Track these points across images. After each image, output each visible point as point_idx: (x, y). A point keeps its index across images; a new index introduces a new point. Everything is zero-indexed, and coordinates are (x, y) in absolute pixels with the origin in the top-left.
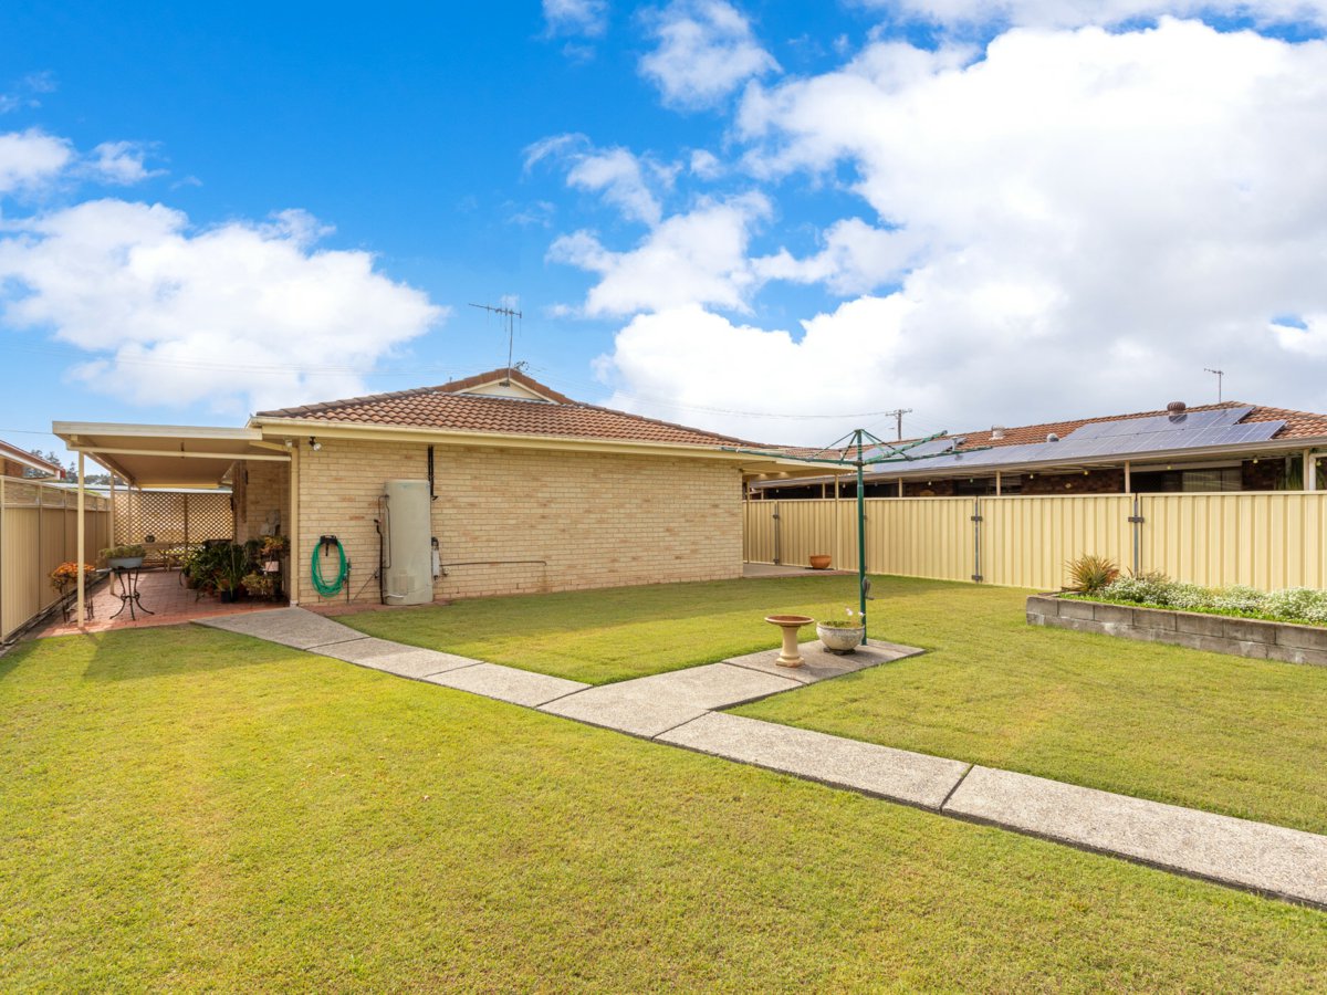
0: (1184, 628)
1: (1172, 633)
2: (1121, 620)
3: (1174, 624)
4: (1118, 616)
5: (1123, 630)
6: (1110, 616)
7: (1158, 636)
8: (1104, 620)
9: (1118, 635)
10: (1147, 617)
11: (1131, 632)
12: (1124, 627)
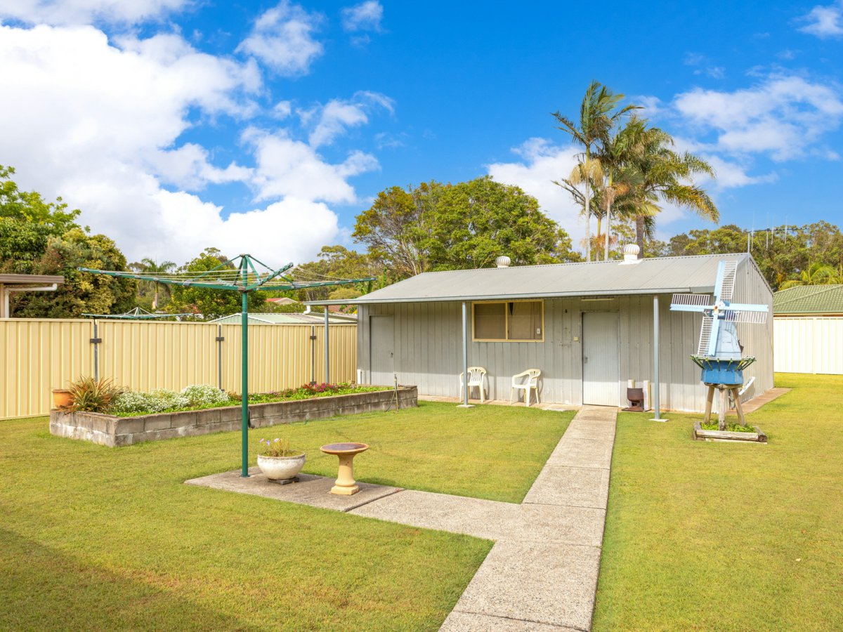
0: (225, 419)
1: (218, 424)
2: (189, 423)
3: (219, 417)
4: (187, 420)
5: (190, 430)
6: (182, 421)
7: (211, 429)
8: (179, 426)
9: (188, 435)
10: (205, 416)
11: (196, 430)
12: (191, 428)
